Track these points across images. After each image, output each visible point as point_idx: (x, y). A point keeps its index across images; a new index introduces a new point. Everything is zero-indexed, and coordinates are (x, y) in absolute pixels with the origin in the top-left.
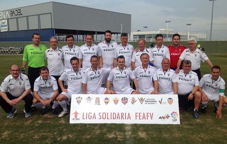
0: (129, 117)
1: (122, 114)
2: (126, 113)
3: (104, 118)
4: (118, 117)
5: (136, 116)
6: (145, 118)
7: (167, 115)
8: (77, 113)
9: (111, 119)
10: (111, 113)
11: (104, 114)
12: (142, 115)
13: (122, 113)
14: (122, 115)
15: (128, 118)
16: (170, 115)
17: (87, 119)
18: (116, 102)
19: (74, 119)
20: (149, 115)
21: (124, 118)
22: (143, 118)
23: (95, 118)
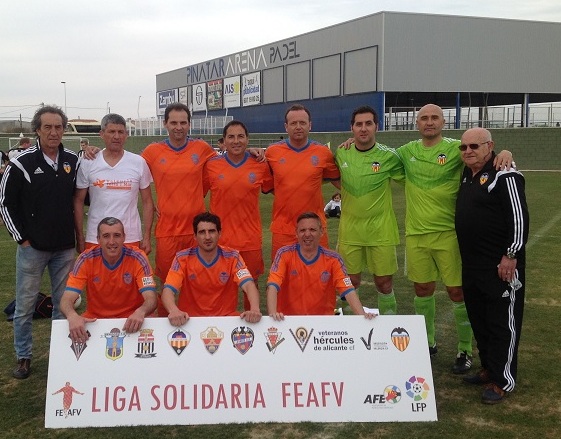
0: (260, 400)
1: (236, 389)
2: (247, 385)
3: (170, 404)
4: (221, 399)
5: (285, 395)
6: (316, 400)
7: (390, 388)
8: (73, 390)
9: (195, 407)
10: (195, 387)
11: (170, 390)
12: (304, 390)
13: (233, 386)
14: (236, 392)
15: (256, 402)
16: (402, 389)
17: (106, 410)
18: (212, 344)
19: (59, 412)
20: (329, 389)
21: (243, 403)
22: (309, 401)
23: (138, 404)
